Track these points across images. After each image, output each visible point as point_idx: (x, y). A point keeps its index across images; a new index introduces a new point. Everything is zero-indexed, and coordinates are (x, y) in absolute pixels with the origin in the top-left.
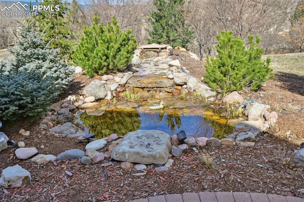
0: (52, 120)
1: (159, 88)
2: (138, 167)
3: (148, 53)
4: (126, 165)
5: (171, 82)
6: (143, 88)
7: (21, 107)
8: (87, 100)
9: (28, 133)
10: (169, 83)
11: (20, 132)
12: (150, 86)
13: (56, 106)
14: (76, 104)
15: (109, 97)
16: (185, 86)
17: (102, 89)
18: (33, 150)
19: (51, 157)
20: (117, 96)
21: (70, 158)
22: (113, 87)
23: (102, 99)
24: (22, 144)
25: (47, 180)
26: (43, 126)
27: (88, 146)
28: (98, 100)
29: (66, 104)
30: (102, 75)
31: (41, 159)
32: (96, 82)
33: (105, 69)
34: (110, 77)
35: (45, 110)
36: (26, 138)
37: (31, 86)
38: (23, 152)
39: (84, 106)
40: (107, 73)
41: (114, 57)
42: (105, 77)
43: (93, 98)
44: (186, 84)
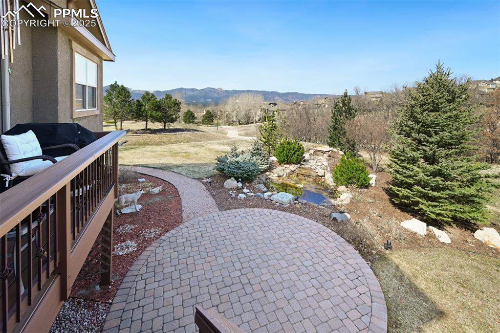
0: (258, 182)
1: (309, 176)
2: (277, 204)
3: (318, 153)
4: (273, 202)
5: (316, 174)
6: (302, 174)
7: (248, 175)
8: (274, 175)
9: (248, 185)
10: (315, 175)
11: (246, 184)
12: (305, 174)
13: (261, 176)
14: (269, 177)
15: (284, 176)
16: (323, 177)
17: (282, 171)
18: (248, 191)
19: (253, 194)
20: (288, 176)
21: (258, 196)
22: (288, 171)
23: (281, 176)
24: (245, 188)
25: (250, 200)
26: (254, 183)
27: (265, 194)
28: (279, 176)
29: (265, 176)
30: (285, 164)
31: (250, 194)
32: (280, 168)
33: (286, 162)
34: (288, 166)
35: (255, 177)
36: (247, 186)
37: (252, 168)
38: (245, 190)
39: (272, 178)
40: (287, 164)
41: (292, 157)
42: (285, 166)
43: (277, 175)
44: (324, 176)
